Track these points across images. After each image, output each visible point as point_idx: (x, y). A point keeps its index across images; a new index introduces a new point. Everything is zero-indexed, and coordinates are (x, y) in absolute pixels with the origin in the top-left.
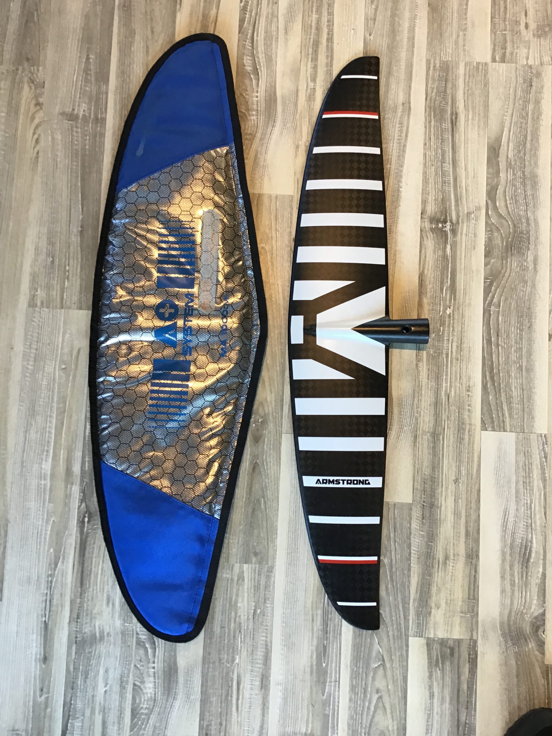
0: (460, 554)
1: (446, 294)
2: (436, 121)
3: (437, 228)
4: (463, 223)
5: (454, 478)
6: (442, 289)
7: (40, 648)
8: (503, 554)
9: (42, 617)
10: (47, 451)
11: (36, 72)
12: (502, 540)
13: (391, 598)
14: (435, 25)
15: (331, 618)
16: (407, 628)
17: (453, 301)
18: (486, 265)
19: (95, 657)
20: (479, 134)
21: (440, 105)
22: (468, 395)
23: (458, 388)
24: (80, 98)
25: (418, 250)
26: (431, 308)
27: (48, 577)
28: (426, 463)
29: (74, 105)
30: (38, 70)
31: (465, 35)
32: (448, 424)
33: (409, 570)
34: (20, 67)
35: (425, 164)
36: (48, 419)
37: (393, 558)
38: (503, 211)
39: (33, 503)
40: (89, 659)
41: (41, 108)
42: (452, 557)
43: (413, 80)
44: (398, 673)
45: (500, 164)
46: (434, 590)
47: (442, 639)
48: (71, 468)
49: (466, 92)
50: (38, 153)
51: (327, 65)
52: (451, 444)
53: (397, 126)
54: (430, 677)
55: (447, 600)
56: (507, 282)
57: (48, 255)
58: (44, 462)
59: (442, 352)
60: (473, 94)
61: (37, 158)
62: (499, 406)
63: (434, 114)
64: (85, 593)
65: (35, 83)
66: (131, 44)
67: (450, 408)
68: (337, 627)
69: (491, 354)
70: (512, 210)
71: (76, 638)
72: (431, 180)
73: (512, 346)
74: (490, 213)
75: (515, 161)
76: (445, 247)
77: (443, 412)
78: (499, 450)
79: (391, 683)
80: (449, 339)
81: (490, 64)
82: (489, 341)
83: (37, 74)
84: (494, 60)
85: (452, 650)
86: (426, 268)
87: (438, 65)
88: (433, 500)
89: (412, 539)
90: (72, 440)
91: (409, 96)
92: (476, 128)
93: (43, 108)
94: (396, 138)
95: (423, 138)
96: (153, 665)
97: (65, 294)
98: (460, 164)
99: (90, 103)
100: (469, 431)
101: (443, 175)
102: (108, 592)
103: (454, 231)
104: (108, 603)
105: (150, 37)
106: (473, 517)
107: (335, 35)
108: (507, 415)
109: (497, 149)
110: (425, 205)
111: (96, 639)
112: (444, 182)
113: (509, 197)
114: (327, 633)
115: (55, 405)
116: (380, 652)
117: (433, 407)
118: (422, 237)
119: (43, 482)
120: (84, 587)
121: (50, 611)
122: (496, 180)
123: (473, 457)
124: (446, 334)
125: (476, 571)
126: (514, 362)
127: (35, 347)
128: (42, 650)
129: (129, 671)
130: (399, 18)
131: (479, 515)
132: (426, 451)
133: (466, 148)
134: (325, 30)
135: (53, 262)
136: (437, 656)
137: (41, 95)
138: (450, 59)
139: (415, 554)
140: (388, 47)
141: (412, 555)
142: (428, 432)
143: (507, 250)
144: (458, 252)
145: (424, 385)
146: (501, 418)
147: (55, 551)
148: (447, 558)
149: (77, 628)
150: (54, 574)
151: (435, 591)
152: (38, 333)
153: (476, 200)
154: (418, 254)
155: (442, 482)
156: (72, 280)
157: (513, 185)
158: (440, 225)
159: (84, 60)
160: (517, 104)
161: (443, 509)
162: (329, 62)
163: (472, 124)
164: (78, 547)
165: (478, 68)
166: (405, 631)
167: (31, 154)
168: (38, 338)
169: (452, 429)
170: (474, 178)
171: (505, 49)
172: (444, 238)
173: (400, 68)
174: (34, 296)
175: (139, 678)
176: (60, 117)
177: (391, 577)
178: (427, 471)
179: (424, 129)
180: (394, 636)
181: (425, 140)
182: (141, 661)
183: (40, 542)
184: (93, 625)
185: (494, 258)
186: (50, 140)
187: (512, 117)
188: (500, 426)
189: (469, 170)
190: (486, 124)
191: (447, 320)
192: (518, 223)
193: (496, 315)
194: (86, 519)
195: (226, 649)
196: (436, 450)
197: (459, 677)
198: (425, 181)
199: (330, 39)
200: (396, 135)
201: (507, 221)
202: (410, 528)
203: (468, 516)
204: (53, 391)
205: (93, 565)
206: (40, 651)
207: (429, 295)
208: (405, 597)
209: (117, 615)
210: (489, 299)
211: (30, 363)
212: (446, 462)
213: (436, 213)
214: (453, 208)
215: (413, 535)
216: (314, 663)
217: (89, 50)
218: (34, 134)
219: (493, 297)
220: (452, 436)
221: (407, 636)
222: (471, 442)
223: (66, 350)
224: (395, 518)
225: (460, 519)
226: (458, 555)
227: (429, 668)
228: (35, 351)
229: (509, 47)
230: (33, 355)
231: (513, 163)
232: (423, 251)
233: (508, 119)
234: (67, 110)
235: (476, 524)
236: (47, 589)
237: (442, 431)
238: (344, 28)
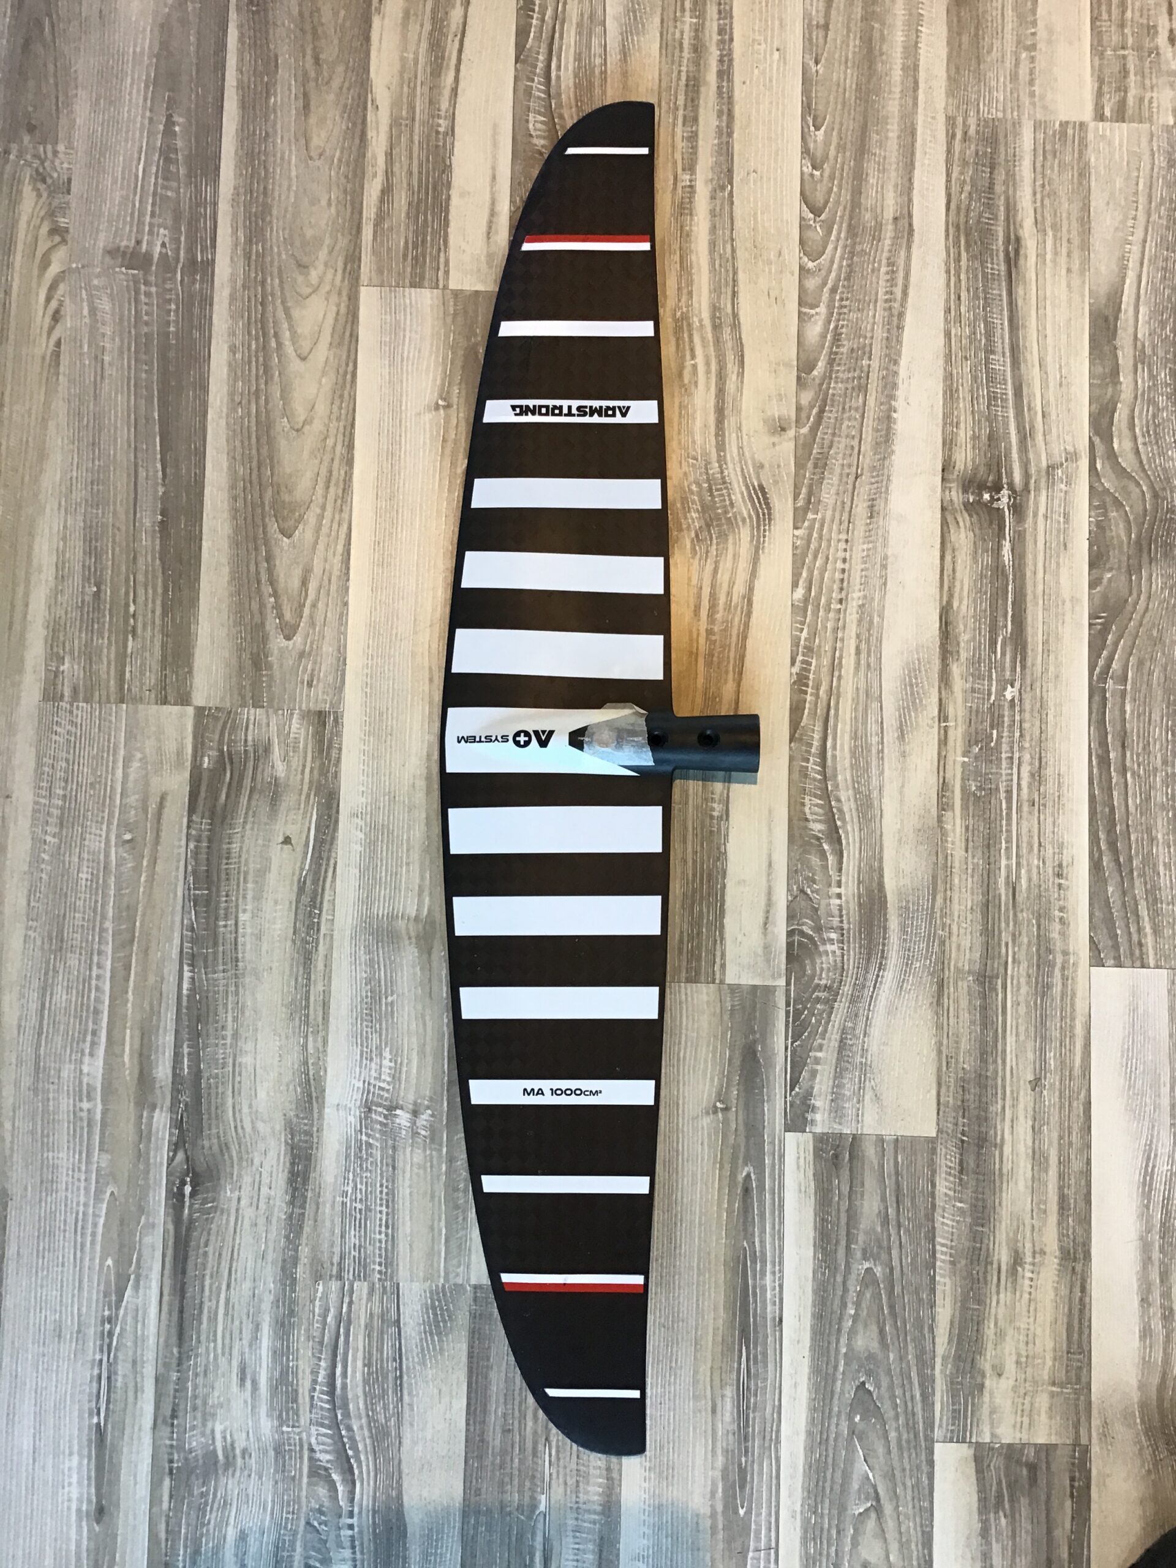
0: (1047, 1250)
1: (1003, 654)
2: (972, 258)
3: (979, 502)
4: (1037, 489)
5: (1030, 1077)
6: (993, 643)
7: (89, 1485)
8: (1146, 1247)
9: (91, 1415)
10: (94, 1033)
11: (50, 155)
12: (1141, 1216)
13: (891, 1356)
14: (965, 39)
15: (755, 1403)
16: (930, 1425)
17: (1018, 669)
18: (1092, 585)
19: (216, 1505)
20: (1069, 286)
21: (979, 222)
22: (1060, 886)
23: (1035, 871)
24: (153, 215)
25: (937, 554)
26: (969, 685)
27: (103, 1324)
28: (964, 1045)
29: (140, 231)
30: (55, 153)
31: (1032, 59)
32: (1014, 953)
33: (933, 1291)
34: (14, 148)
35: (948, 358)
36: (95, 958)
37: (895, 1263)
38: (1127, 462)
39: (63, 1155)
40: (201, 1510)
41: (64, 241)
42: (1028, 1259)
43: (917, 164)
44: (911, 1527)
45: (1120, 354)
46: (990, 1331)
47: (1010, 1446)
48: (150, 1073)
49: (1039, 190)
50: (58, 344)
51: (719, 132)
52: (1021, 999)
53: (883, 269)
54: (984, 1533)
55: (1019, 1355)
56: (1141, 625)
57: (86, 579)
58: (87, 1059)
59: (997, 789)
60: (1053, 194)
61: (57, 355)
62: (1131, 911)
63: (967, 242)
64: (189, 1358)
65: (49, 181)
66: (269, 90)
67: (1019, 915)
68: (768, 1425)
69: (1110, 789)
70: (1149, 459)
71: (171, 1461)
72: (964, 393)
73: (1155, 769)
74: (1099, 466)
75: (1154, 347)
76: (999, 547)
77: (1003, 925)
78: (1133, 1010)
79: (894, 1547)
80: (1011, 758)
81: (1092, 125)
82: (1104, 761)
83: (53, 162)
84: (1100, 117)
85: (1032, 1468)
86: (956, 595)
87: (972, 131)
88: (983, 1129)
89: (938, 1219)
90: (152, 1008)
91: (910, 200)
92: (1064, 272)
93: (69, 237)
94: (881, 296)
95: (944, 296)
96: (350, 1521)
97: (128, 669)
98: (1028, 357)
99: (176, 229)
100: (1063, 968)
101: (991, 379)
102: (243, 1354)
103: (1018, 510)
104: (243, 1380)
105: (313, 74)
106: (1076, 1165)
107: (736, 63)
108: (1148, 930)
109: (1111, 319)
110: (950, 449)
111: (216, 1462)
112: (992, 398)
113: (1141, 429)
114: (746, 1439)
115: (109, 925)
116: (868, 1478)
117: (979, 916)
118: (944, 523)
119: (85, 1105)
120: (185, 1348)
121: (108, 1402)
122: (1110, 390)
123: (1072, 1027)
124: (1005, 747)
125: (1083, 1289)
126: (1163, 807)
127: (61, 792)
128: (93, 1490)
129: (295, 1534)
130: (883, 24)
131: (1089, 1162)
132: (965, 1016)
133: (1041, 319)
134: (714, 53)
135: (97, 595)
136: (999, 1483)
137: (64, 209)
138: (1000, 115)
139: (942, 1253)
140: (859, 88)
141: (938, 1255)
142: (969, 972)
143: (1141, 550)
144: (1029, 557)
145: (957, 864)
146: (1135, 937)
147: (117, 1262)
148: (1017, 1260)
149: (172, 1439)
150: (117, 1315)
151: (992, 1336)
152: (67, 760)
153: (1068, 438)
154: (938, 562)
155: (1004, 1087)
156: (144, 638)
157: (1151, 402)
158: (987, 496)
159: (161, 127)
160: (1154, 217)
161: (1007, 1149)
162: (724, 124)
163: (1054, 261)
164: (170, 1253)
165: (1063, 134)
166: (925, 1430)
167: (42, 347)
168: (66, 772)
169: (1024, 965)
170: (1061, 385)
171: (1126, 92)
172: (995, 527)
173: (887, 138)
174: (56, 674)
175: (318, 1551)
176: (108, 259)
177: (892, 1307)
178: (968, 1062)
179: (944, 275)
180: (899, 1439)
181: (948, 300)
182: (322, 1513)
183: (83, 1245)
184: (208, 1431)
185: (1111, 569)
186: (86, 312)
187: (1144, 247)
188: (1132, 954)
189: (1050, 369)
190: (1086, 262)
191: (1006, 713)
192: (1164, 489)
193: (1119, 700)
194: (188, 1189)
195: (516, 1482)
196: (990, 1012)
197: (1049, 1531)
198: (950, 394)
199: (725, 73)
200: (881, 291)
201: (1138, 484)
202: (933, 1195)
203: (1064, 1162)
204: (105, 895)
205: (207, 1292)
206: (89, 1494)
207: (963, 655)
208: (923, 1352)
209: (263, 1410)
210: (1101, 662)
211: (49, 829)
212: (1010, 1040)
213: (976, 468)
214: (1015, 455)
215: (939, 1210)
216: (720, 1508)
217: (171, 104)
218: (48, 300)
219: (1110, 659)
220: (1023, 980)
221: (930, 1442)
222: (1068, 996)
223: (133, 799)
224: (897, 1174)
225: (1046, 1172)
226: (1043, 1253)
227: (980, 1513)
228: (60, 803)
229: (1132, 84)
230: (56, 812)
231: (1148, 351)
232: (948, 558)
233: (1136, 249)
234: (124, 243)
235: (1083, 1182)
236: (102, 1351)
237: (1002, 970)
238: (756, 47)
